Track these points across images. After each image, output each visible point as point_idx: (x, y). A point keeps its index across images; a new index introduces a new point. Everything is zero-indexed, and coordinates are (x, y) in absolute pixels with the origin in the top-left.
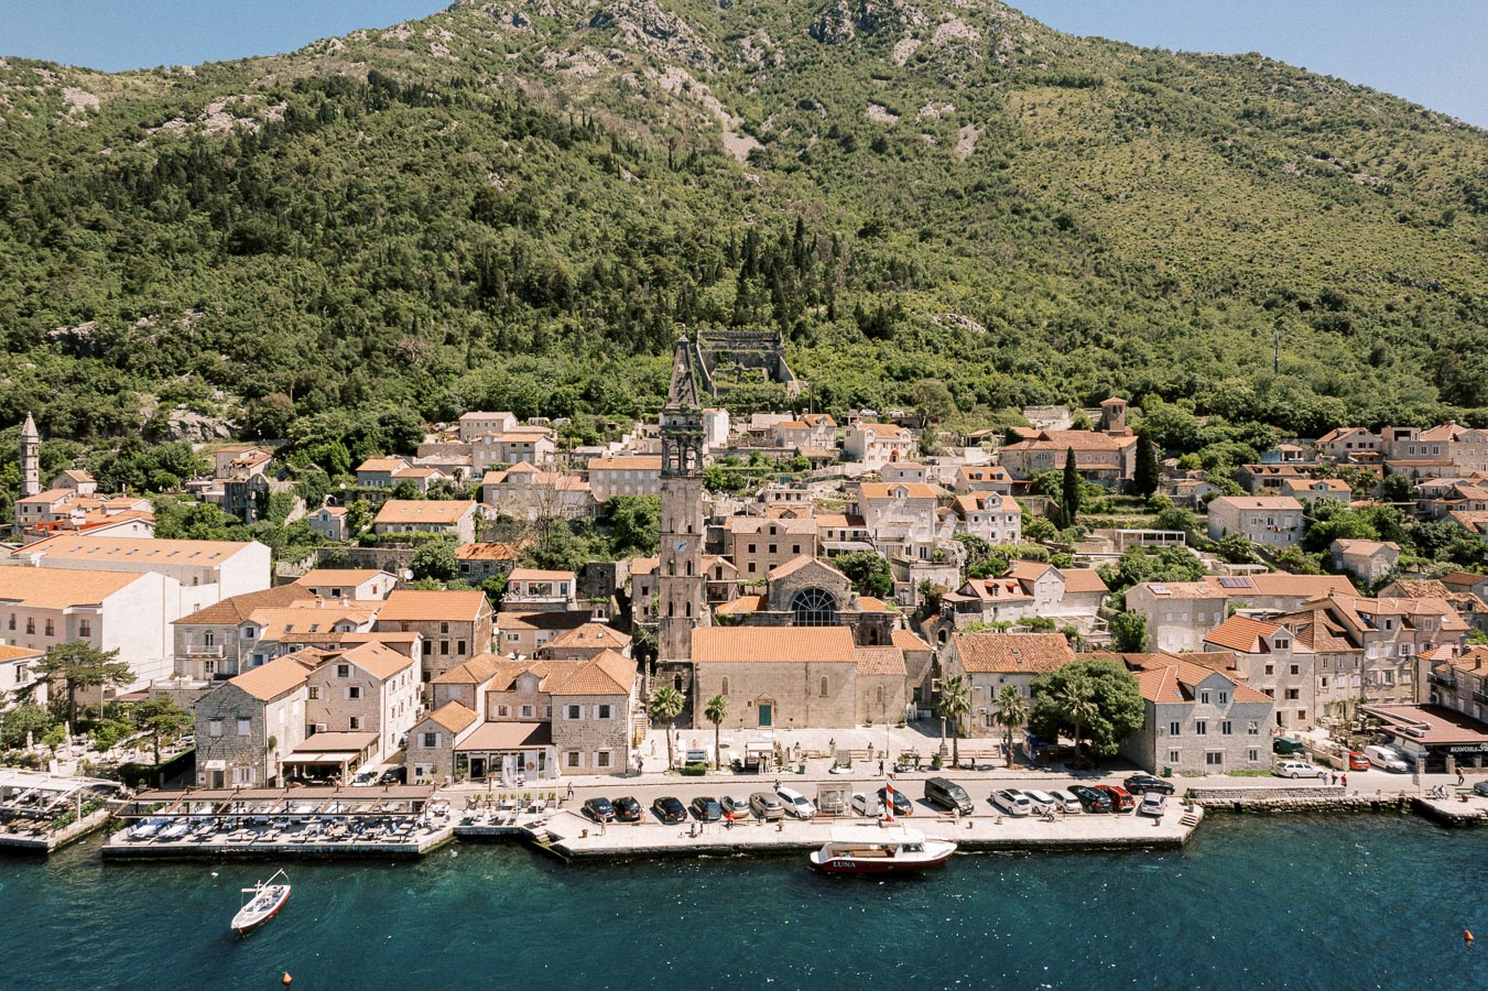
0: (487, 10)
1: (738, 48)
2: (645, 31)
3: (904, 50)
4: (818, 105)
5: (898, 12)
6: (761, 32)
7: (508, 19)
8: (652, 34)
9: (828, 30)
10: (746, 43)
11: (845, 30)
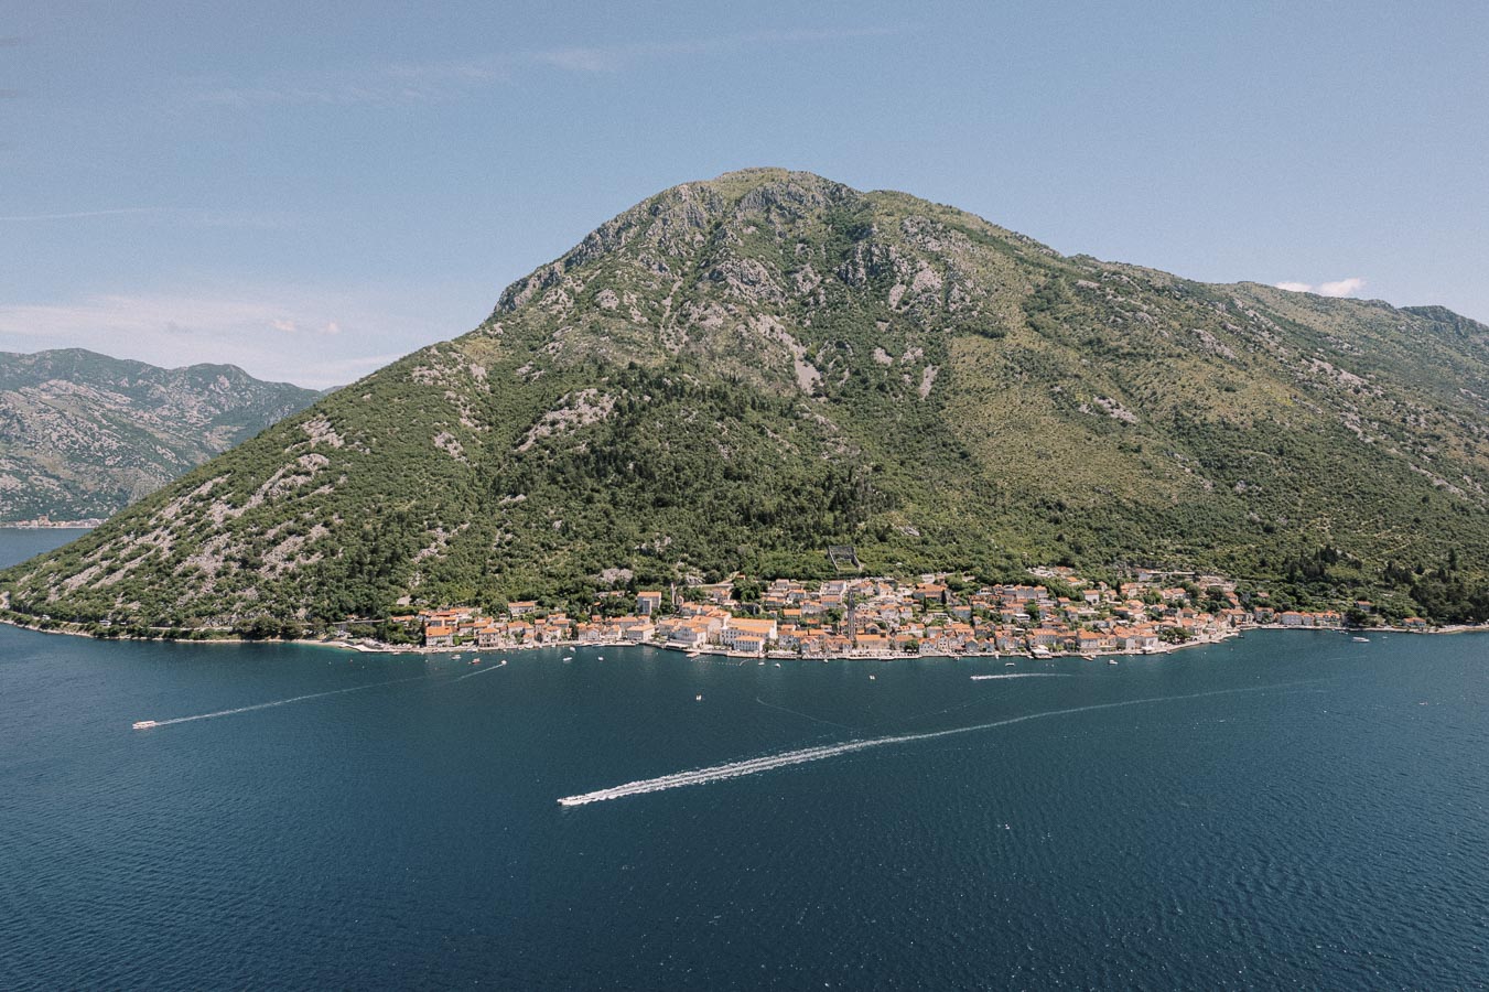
0: (642, 260)
1: (795, 281)
2: (742, 282)
3: (897, 292)
4: (848, 346)
5: (893, 263)
6: (808, 267)
7: (655, 267)
8: (746, 283)
9: (850, 276)
10: (799, 277)
11: (860, 276)
